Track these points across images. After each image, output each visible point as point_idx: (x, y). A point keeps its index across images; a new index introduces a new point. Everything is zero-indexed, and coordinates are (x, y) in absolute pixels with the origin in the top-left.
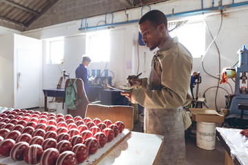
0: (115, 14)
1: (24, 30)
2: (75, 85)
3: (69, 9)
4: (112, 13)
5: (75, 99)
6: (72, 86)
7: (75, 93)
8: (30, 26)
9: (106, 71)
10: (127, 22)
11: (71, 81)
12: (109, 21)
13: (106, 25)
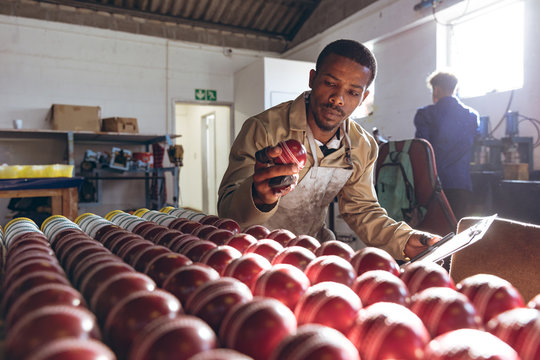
1: (286, 49)
2: (406, 161)
5: (406, 205)
6: (396, 163)
7: (408, 186)
8: (298, 37)
9: (512, 119)
11: (392, 149)
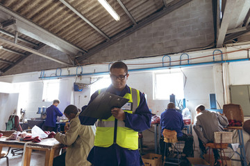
0: (63, 69)
1: (1, 75)
3: (35, 63)
4: (60, 68)
10: (69, 76)
12: (59, 74)
13: (56, 76)
